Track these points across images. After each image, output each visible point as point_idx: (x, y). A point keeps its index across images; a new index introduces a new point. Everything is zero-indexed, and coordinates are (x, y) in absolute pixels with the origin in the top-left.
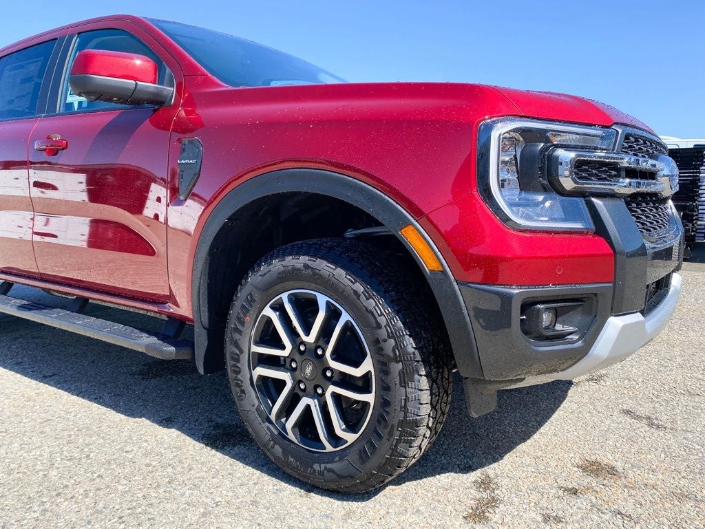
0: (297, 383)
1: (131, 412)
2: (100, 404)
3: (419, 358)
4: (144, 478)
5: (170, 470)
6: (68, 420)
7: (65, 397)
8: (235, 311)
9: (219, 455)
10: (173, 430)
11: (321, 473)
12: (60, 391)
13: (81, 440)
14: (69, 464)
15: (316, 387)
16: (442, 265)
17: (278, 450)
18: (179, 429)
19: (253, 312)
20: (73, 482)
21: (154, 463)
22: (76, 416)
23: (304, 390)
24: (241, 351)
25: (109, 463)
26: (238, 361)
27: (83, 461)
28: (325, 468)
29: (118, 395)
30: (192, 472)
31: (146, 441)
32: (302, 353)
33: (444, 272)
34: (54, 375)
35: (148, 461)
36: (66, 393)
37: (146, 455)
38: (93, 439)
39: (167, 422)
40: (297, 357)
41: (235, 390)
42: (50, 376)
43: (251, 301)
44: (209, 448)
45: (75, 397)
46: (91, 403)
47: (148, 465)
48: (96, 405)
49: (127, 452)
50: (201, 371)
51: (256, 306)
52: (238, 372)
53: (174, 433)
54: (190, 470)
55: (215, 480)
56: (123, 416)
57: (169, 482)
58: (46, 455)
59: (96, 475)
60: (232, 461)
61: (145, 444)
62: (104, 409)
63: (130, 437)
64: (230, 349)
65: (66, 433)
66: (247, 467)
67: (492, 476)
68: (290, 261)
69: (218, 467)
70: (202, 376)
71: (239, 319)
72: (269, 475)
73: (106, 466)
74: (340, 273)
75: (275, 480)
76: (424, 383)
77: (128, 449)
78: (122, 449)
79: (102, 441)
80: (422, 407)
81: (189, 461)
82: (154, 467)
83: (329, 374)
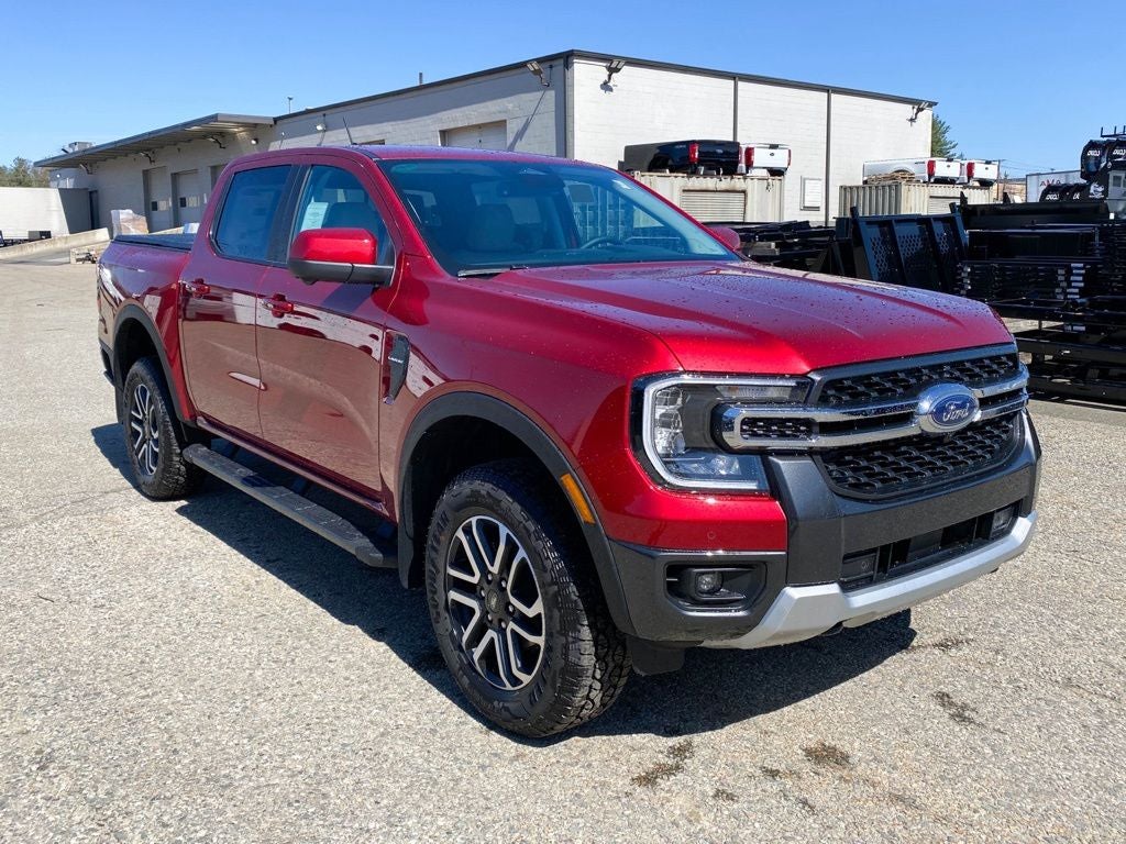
0: (485, 613)
1: (346, 618)
2: (316, 602)
3: (581, 607)
4: (339, 691)
5: (365, 686)
6: (282, 617)
7: (284, 590)
8: (432, 528)
9: (419, 678)
10: (382, 644)
11: (499, 711)
12: (280, 581)
13: (290, 642)
14: (274, 665)
15: (500, 621)
16: (594, 517)
17: (465, 680)
18: (388, 644)
19: (447, 532)
20: (274, 684)
21: (352, 677)
22: (290, 614)
23: (491, 622)
24: (438, 571)
25: (311, 670)
26: (435, 580)
27: (288, 664)
28: (503, 707)
29: (338, 594)
30: (386, 692)
31: (352, 652)
32: (489, 582)
33: (596, 525)
34: (277, 560)
35: (347, 674)
36: (286, 585)
37: (347, 667)
38: (302, 642)
39: (377, 633)
40: (485, 585)
41: (433, 611)
42: (274, 561)
43: (445, 520)
44: (411, 669)
45: (293, 591)
46: (308, 601)
47: (347, 679)
48: (313, 603)
49: (330, 661)
50: (405, 584)
51: (450, 525)
52: (435, 593)
53: (383, 646)
54: (385, 689)
55: (405, 703)
56: (336, 620)
57: (361, 699)
58: (255, 653)
59: (296, 681)
60: (429, 685)
61: (350, 656)
62: (320, 609)
63: (338, 646)
64: (428, 567)
65: (277, 632)
66: (441, 695)
67: (695, 744)
68: (477, 486)
69: (412, 691)
70: (406, 590)
71: (435, 536)
72: (459, 706)
73: (307, 673)
74: (516, 507)
75: (463, 713)
76: (586, 633)
77: (332, 658)
78: (326, 658)
79: (308, 646)
80: (582, 657)
81: (387, 680)
82: (352, 681)
83: (511, 609)
